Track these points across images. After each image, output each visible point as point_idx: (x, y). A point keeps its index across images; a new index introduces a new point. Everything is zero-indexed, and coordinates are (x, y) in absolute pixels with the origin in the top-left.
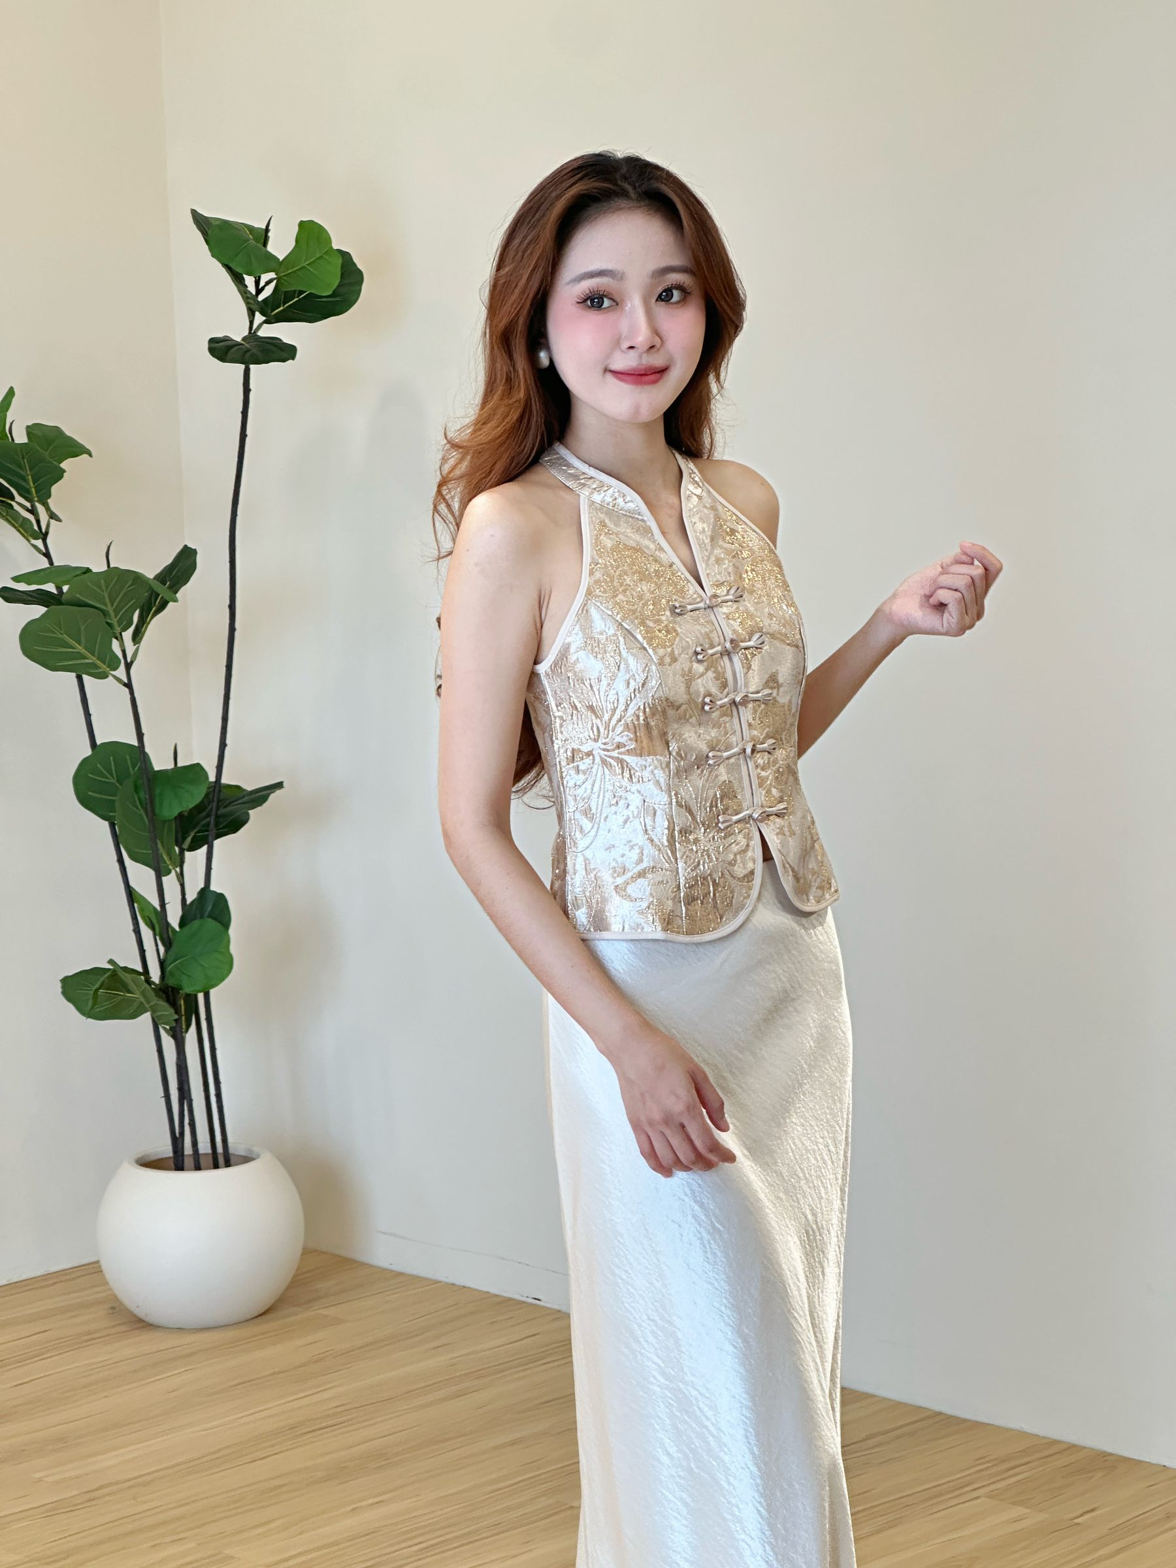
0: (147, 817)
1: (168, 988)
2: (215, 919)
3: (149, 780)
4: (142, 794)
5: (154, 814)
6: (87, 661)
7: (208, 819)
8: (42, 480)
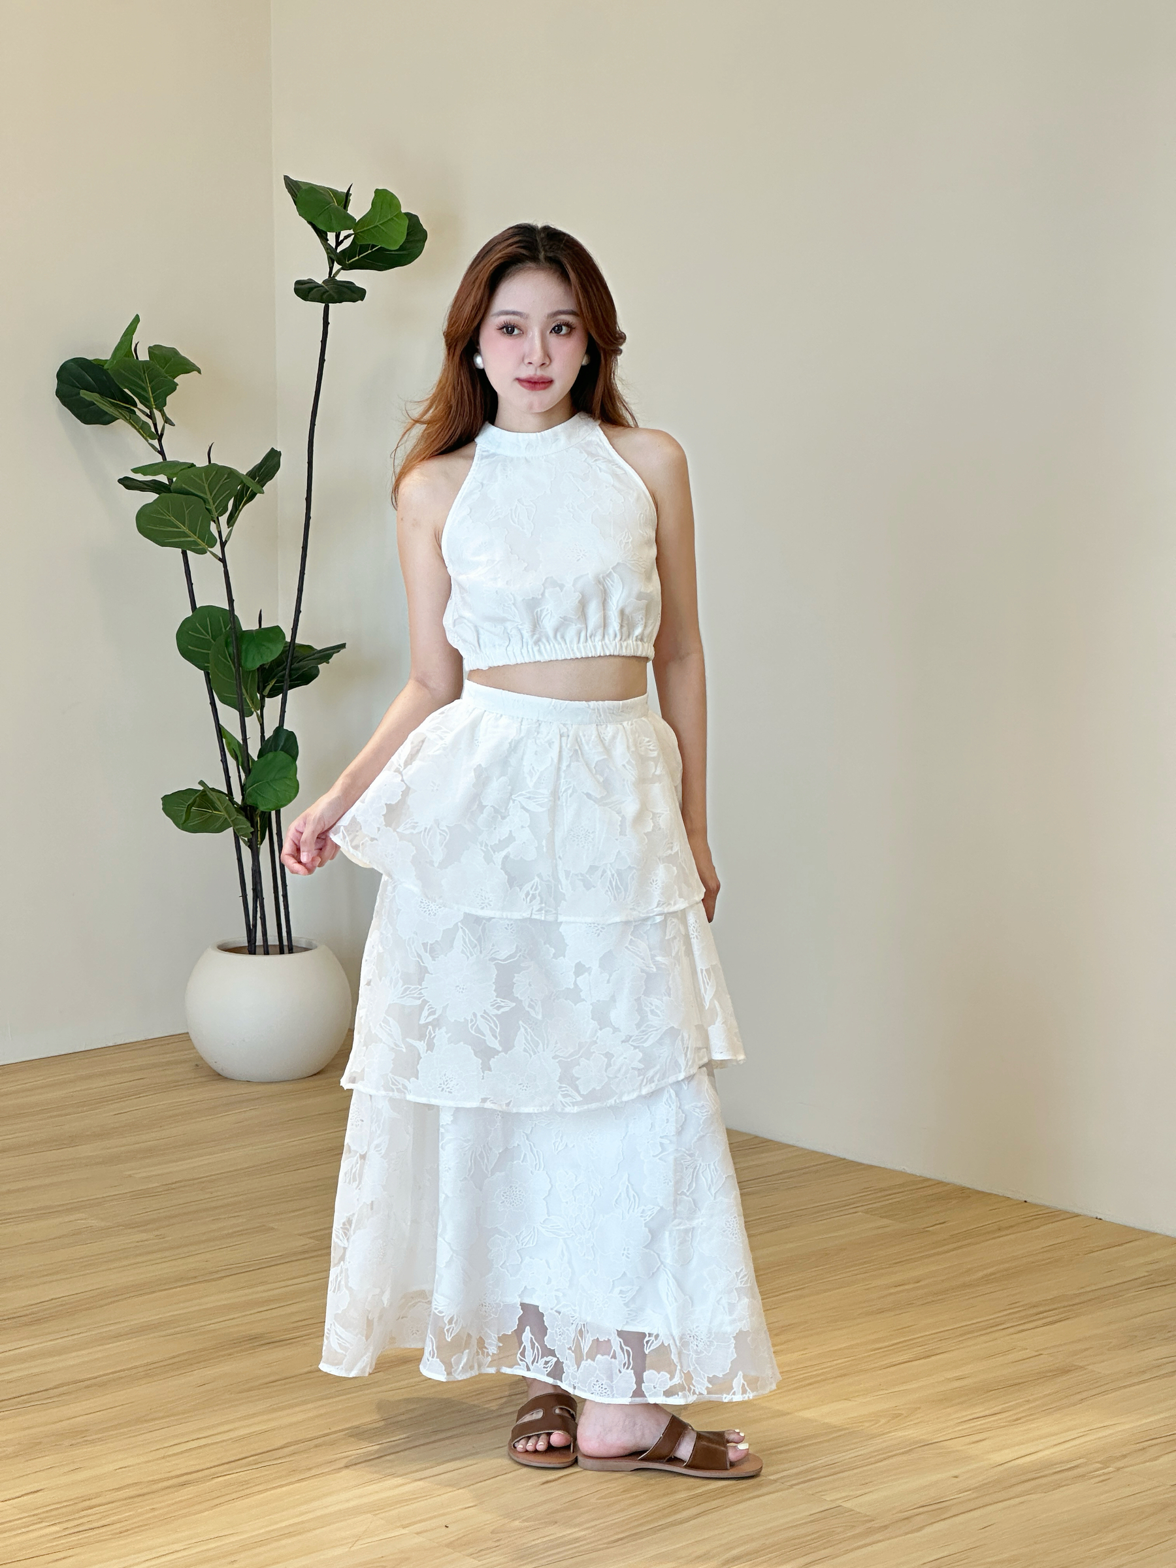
0: (235, 667)
1: (247, 807)
2: (287, 752)
3: (237, 638)
4: (231, 649)
5: (240, 665)
6: (189, 539)
7: (284, 672)
8: (159, 391)
